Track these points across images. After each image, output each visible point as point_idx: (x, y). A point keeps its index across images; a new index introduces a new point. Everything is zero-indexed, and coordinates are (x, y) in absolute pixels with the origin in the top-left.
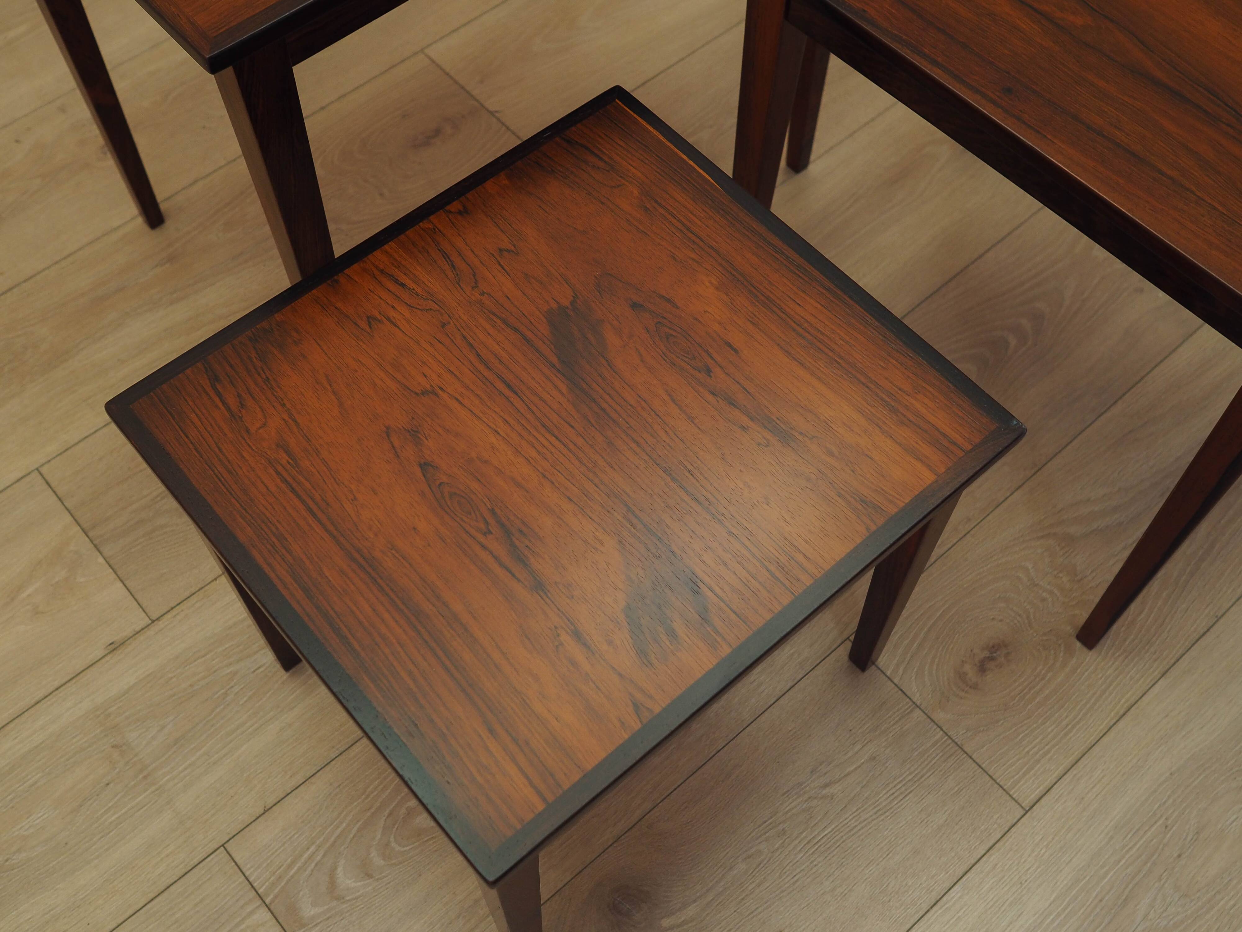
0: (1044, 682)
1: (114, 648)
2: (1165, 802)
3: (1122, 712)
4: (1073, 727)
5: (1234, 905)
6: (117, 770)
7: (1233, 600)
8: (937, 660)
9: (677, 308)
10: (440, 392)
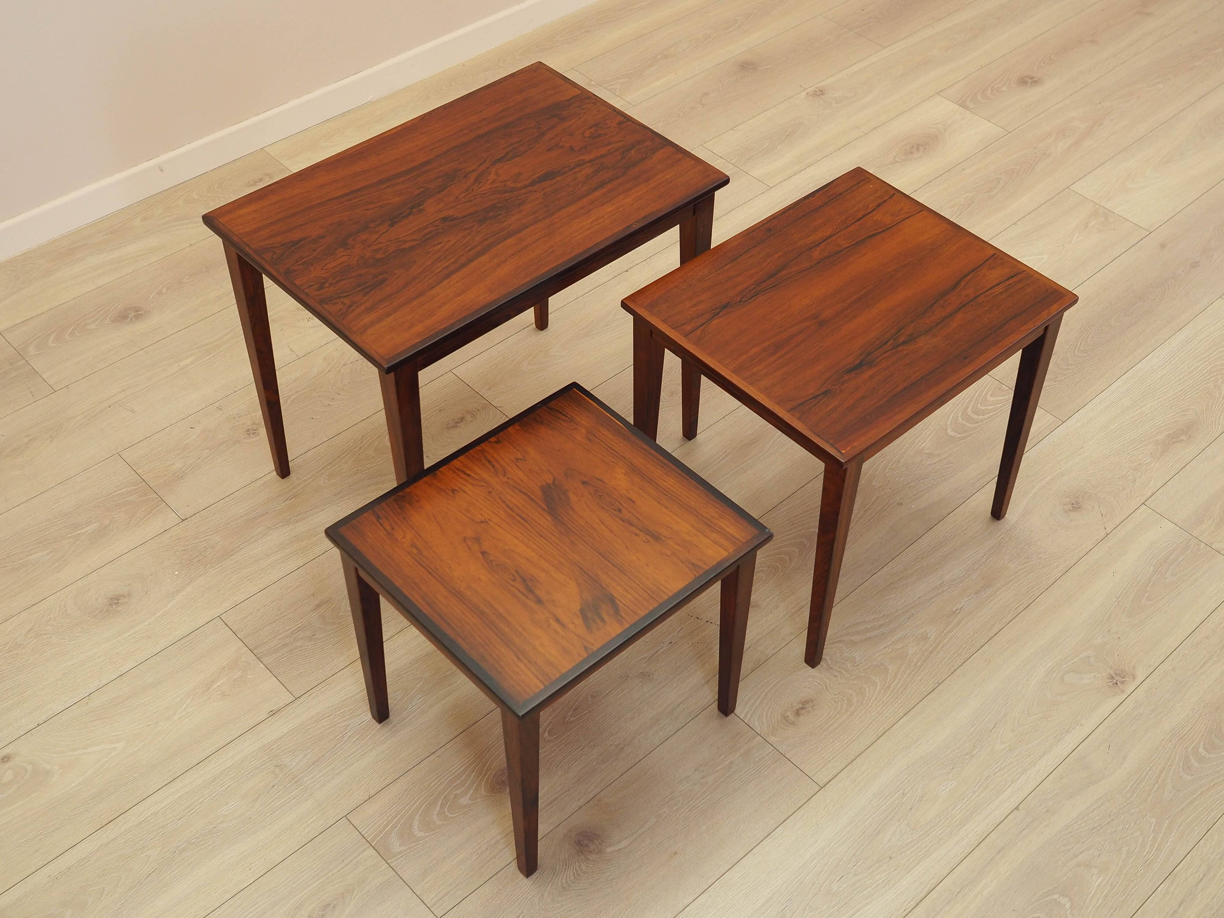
0: (834, 720)
1: (273, 713)
2: (903, 782)
3: (880, 735)
4: (851, 744)
5: (941, 833)
6: (278, 779)
7: (949, 674)
8: (771, 710)
9: (605, 483)
10: (489, 522)
